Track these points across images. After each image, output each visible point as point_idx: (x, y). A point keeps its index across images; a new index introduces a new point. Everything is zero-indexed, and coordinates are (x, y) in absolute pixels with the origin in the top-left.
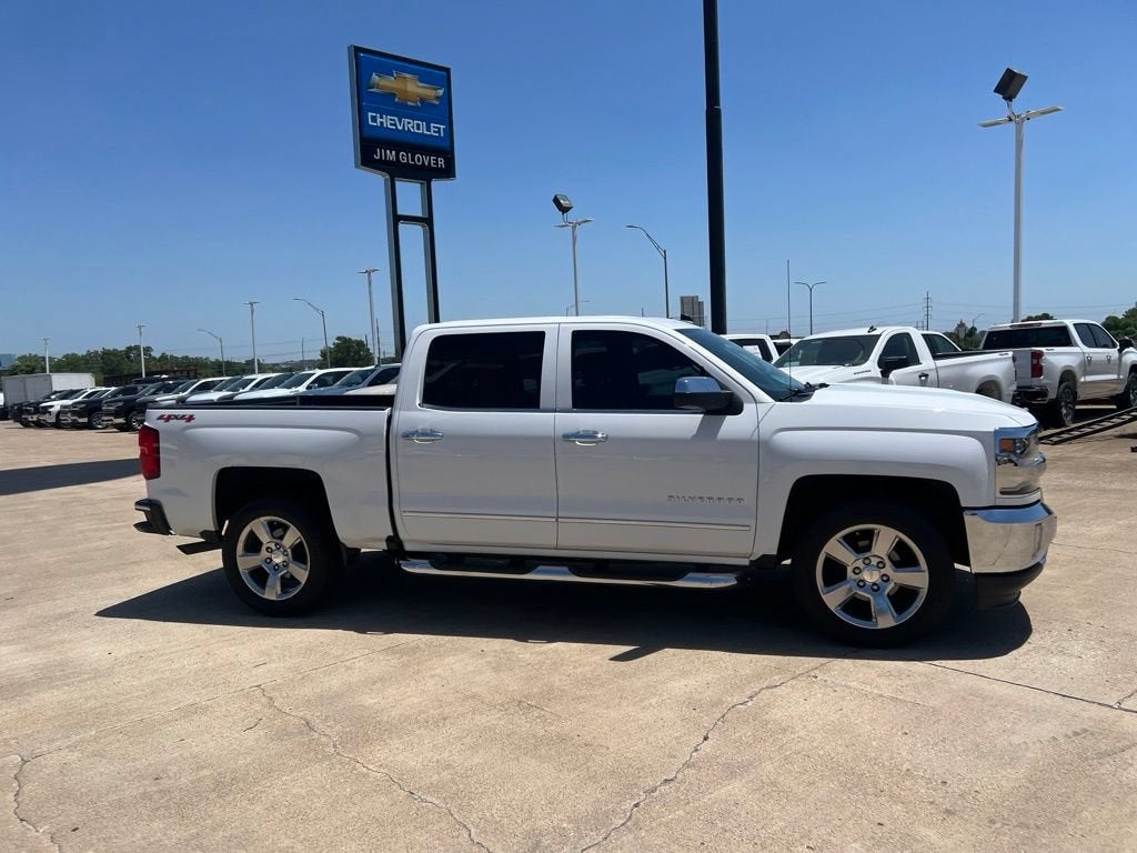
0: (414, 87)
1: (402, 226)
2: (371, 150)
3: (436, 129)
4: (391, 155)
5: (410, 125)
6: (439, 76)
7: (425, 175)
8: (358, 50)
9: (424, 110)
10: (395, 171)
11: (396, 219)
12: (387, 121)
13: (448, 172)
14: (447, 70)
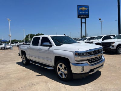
0: (84, 8)
1: (82, 24)
2: (79, 16)
3: (87, 13)
4: (81, 16)
5: (84, 13)
6: (87, 7)
7: (85, 18)
8: (78, 6)
9: (85, 11)
10: (82, 18)
11: (82, 23)
12: (81, 13)
13: (88, 17)
14: (88, 6)
